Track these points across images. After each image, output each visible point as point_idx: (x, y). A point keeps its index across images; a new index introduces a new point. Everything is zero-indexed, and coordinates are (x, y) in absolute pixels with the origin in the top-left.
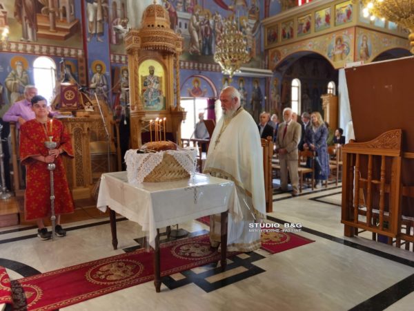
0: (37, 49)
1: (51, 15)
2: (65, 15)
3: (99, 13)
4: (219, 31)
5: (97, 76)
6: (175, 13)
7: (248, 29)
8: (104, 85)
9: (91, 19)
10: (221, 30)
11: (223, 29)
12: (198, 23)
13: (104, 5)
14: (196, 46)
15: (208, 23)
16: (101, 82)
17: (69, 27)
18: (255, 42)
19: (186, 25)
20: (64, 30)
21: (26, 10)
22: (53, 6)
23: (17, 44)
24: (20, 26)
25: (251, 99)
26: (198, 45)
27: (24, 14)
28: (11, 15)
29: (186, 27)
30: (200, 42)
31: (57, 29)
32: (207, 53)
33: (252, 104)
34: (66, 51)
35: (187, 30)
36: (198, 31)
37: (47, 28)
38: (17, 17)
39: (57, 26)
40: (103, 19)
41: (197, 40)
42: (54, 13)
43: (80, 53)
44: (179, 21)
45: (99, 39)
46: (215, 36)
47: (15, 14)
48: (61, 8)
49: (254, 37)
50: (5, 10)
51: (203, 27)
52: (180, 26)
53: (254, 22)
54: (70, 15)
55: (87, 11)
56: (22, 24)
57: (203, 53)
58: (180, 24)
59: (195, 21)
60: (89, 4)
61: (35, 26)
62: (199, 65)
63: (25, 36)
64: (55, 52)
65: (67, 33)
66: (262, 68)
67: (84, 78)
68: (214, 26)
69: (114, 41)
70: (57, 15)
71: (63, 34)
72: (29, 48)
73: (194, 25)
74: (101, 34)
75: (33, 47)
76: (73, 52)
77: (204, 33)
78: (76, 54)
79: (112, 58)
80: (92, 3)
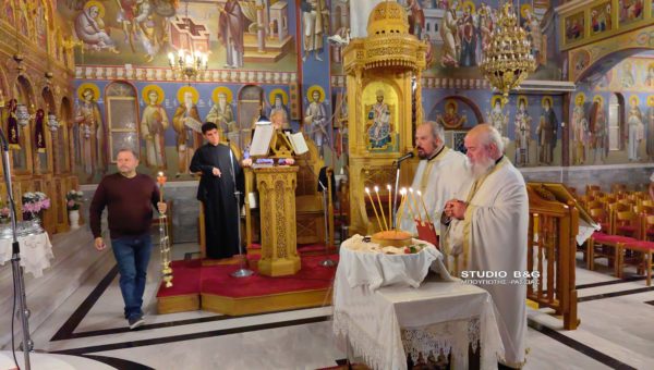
0: (243, 76)
1: (260, 32)
2: (276, 31)
3: (318, 22)
4: (487, 30)
5: (314, 106)
6: (421, 11)
7: (535, 23)
8: (322, 117)
9: (308, 32)
10: (491, 29)
11: (494, 26)
12: (454, 22)
13: (325, 12)
14: (451, 55)
15: (470, 20)
16: (319, 114)
17: (281, 46)
18: (545, 41)
19: (436, 26)
20: (276, 50)
21: (232, 29)
22: (262, 22)
23: (220, 72)
24: (225, 50)
25: (538, 128)
26: (455, 52)
27: (229, 35)
28: (214, 37)
29: (436, 29)
30: (457, 48)
31: (266, 49)
32: (468, 63)
33: (540, 135)
34: (277, 76)
35: (438, 33)
36: (454, 34)
37: (255, 49)
38: (221, 38)
39: (267, 45)
40: (323, 31)
41: (453, 46)
42: (263, 30)
43: (294, 77)
44: (427, 21)
45: (318, 58)
46: (481, 38)
47: (219, 35)
48: (272, 23)
49: (543, 33)
50: (208, 32)
51: (462, 27)
52: (428, 29)
53: (544, 11)
54: (283, 31)
55: (303, 24)
56: (226, 47)
57: (462, 64)
58: (428, 25)
59: (450, 18)
60: (305, 13)
61: (240, 48)
62: (455, 81)
63: (230, 61)
64: (264, 80)
65: (278, 53)
66: (557, 80)
67: (297, 110)
68: (480, 24)
69: (337, 58)
70: (267, 31)
71: (273, 55)
72: (234, 75)
73: (448, 25)
74: (321, 50)
75: (239, 74)
76: (285, 77)
77: (463, 36)
78: (289, 80)
79: (333, 80)
80: (309, 11)
